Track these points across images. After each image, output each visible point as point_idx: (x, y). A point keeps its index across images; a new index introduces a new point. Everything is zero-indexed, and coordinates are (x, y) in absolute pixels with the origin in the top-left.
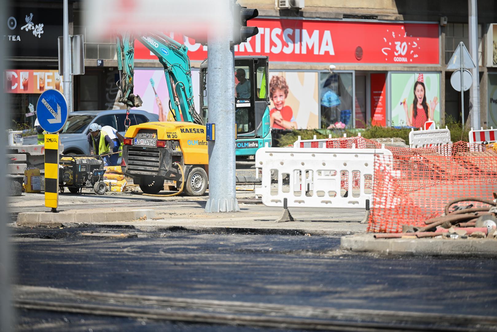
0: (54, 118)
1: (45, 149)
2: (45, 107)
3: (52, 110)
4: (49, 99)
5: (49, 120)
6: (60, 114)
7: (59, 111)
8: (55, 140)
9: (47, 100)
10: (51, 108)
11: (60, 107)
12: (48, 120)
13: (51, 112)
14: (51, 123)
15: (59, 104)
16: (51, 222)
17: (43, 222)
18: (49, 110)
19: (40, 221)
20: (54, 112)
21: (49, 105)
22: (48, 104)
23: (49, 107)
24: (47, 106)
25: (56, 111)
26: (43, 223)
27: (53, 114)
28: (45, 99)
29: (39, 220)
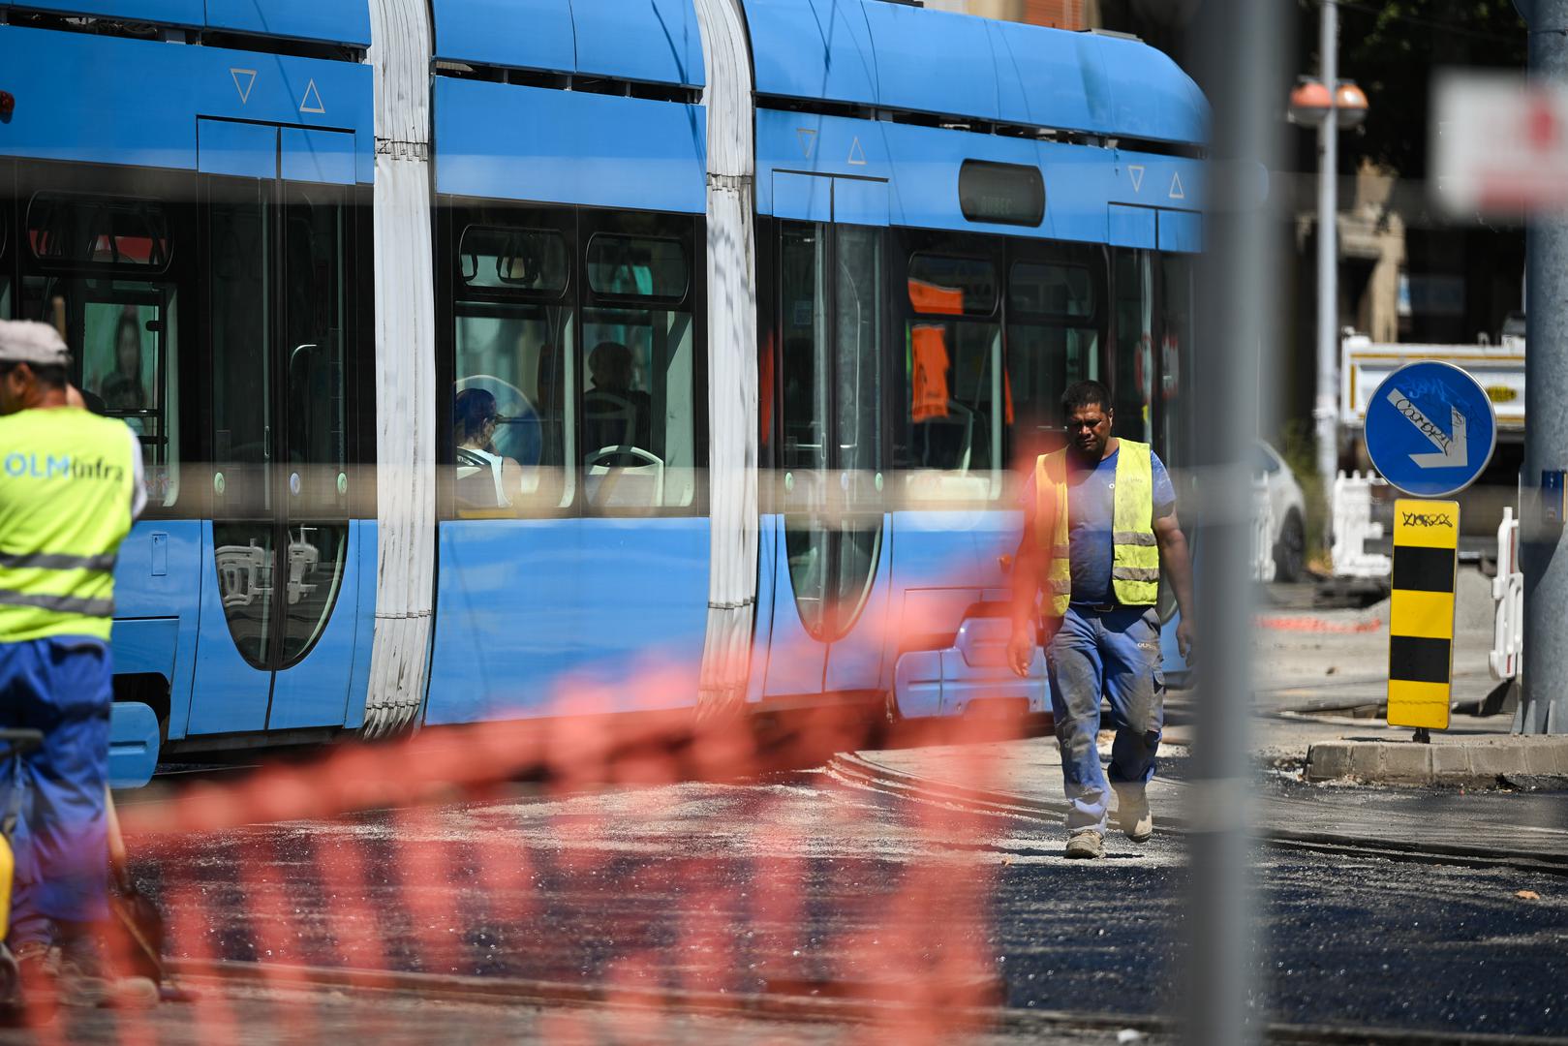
0: (1440, 452)
1: (1397, 548)
2: (1403, 417)
3: (1428, 428)
4: (1419, 392)
5: (1414, 457)
6: (1465, 441)
7: (1460, 429)
8: (1442, 519)
9: (1411, 394)
10: (1426, 420)
11: (1463, 419)
12: (1412, 456)
13: (1427, 434)
14: (1422, 465)
15: (1458, 407)
16: (1468, 774)
17: (1444, 773)
18: (1419, 425)
19: (1436, 769)
20: (1438, 431)
21: (1416, 410)
22: (1413, 407)
23: (1416, 417)
24: (1408, 413)
25: (1447, 429)
26: (1446, 776)
27: (1432, 439)
28: (1400, 390)
29: (1431, 765)
